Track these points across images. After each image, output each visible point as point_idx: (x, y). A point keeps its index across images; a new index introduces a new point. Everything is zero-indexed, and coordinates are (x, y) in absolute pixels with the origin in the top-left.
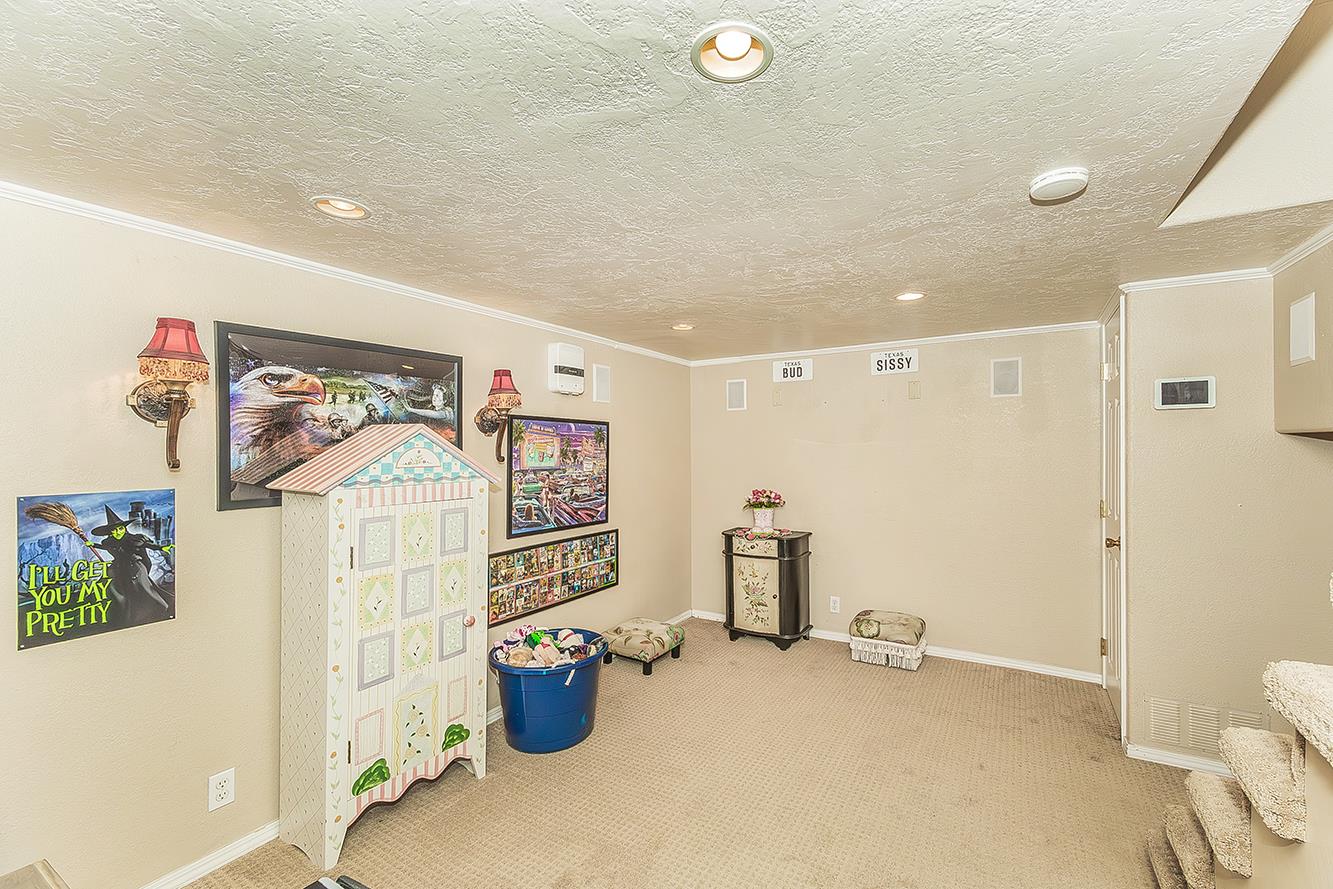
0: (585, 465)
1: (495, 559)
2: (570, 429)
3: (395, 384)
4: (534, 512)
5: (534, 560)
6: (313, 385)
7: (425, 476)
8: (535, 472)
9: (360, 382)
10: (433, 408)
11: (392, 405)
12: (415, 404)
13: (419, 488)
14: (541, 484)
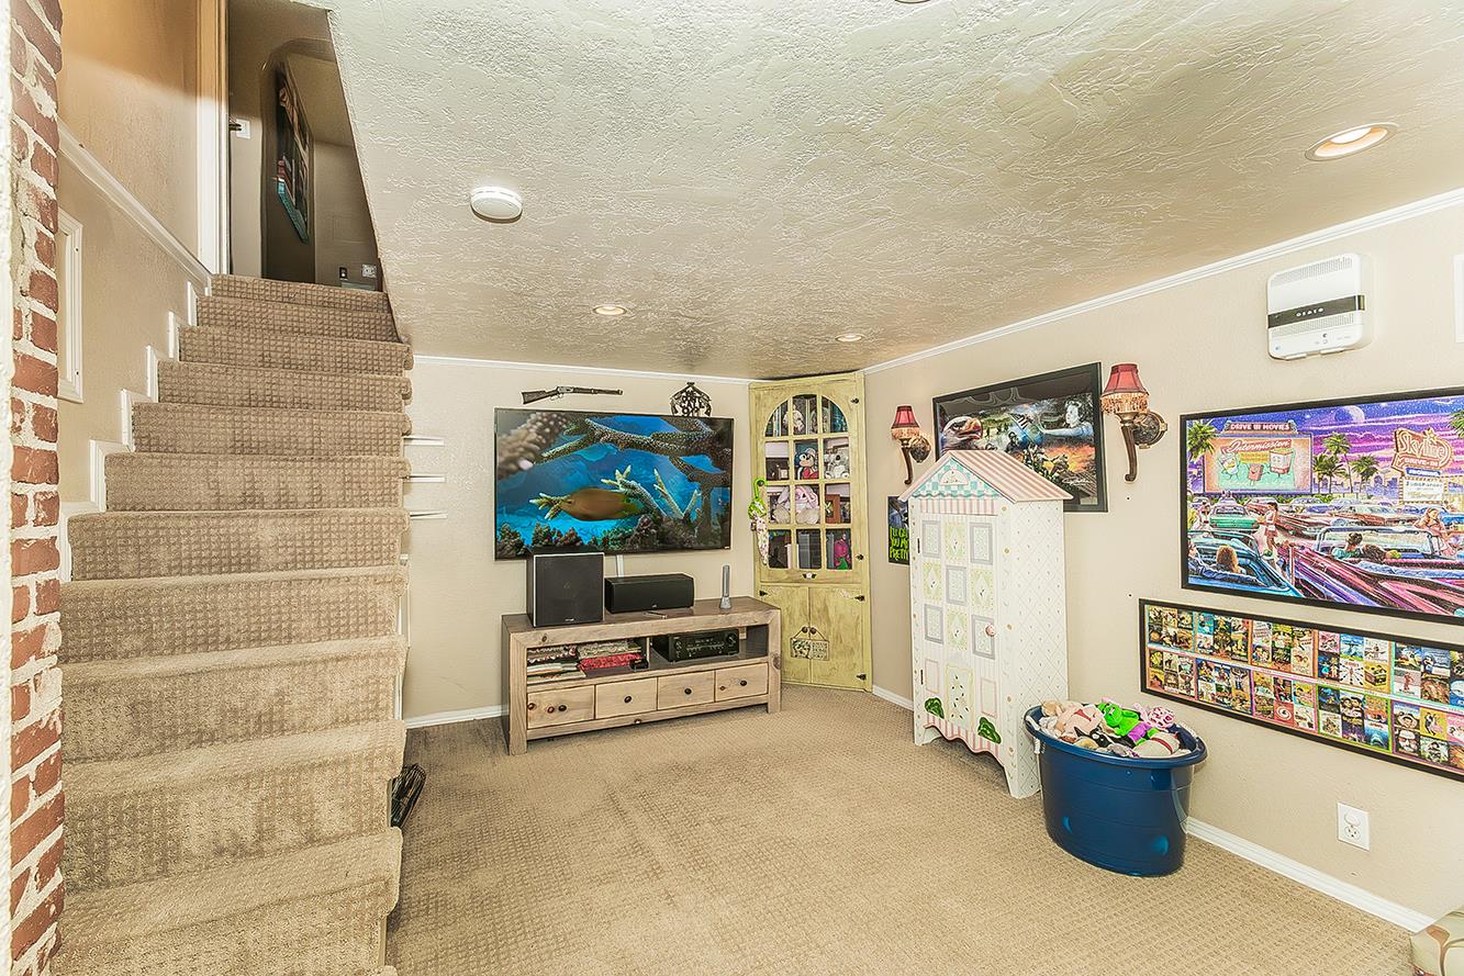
0: (1406, 490)
1: (1159, 609)
2: (1347, 418)
3: (1031, 411)
4: (1237, 561)
5: (1237, 636)
6: (976, 426)
7: (958, 493)
8: (1238, 496)
9: (1006, 415)
10: (1068, 426)
11: (1028, 431)
12: (1049, 426)
13: (954, 502)
14: (1253, 517)
